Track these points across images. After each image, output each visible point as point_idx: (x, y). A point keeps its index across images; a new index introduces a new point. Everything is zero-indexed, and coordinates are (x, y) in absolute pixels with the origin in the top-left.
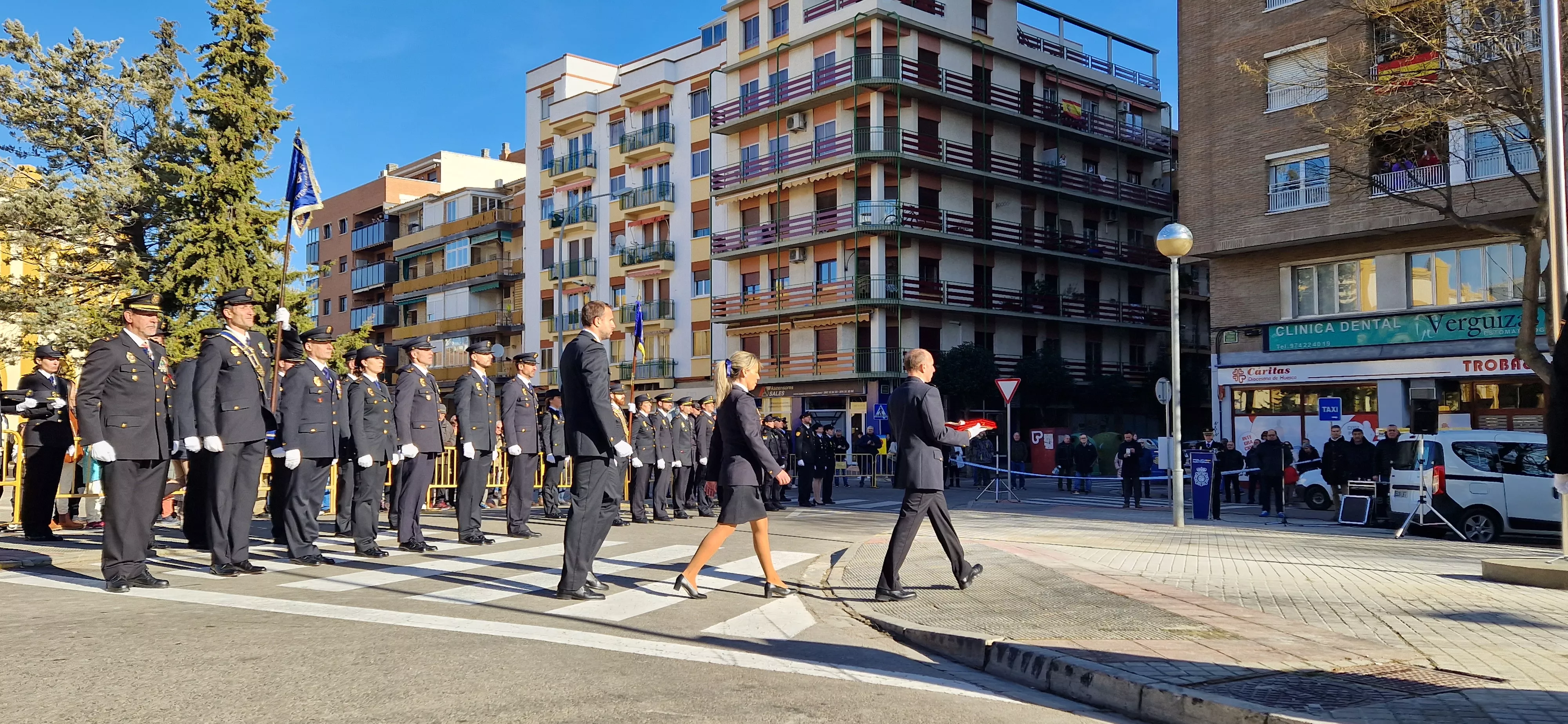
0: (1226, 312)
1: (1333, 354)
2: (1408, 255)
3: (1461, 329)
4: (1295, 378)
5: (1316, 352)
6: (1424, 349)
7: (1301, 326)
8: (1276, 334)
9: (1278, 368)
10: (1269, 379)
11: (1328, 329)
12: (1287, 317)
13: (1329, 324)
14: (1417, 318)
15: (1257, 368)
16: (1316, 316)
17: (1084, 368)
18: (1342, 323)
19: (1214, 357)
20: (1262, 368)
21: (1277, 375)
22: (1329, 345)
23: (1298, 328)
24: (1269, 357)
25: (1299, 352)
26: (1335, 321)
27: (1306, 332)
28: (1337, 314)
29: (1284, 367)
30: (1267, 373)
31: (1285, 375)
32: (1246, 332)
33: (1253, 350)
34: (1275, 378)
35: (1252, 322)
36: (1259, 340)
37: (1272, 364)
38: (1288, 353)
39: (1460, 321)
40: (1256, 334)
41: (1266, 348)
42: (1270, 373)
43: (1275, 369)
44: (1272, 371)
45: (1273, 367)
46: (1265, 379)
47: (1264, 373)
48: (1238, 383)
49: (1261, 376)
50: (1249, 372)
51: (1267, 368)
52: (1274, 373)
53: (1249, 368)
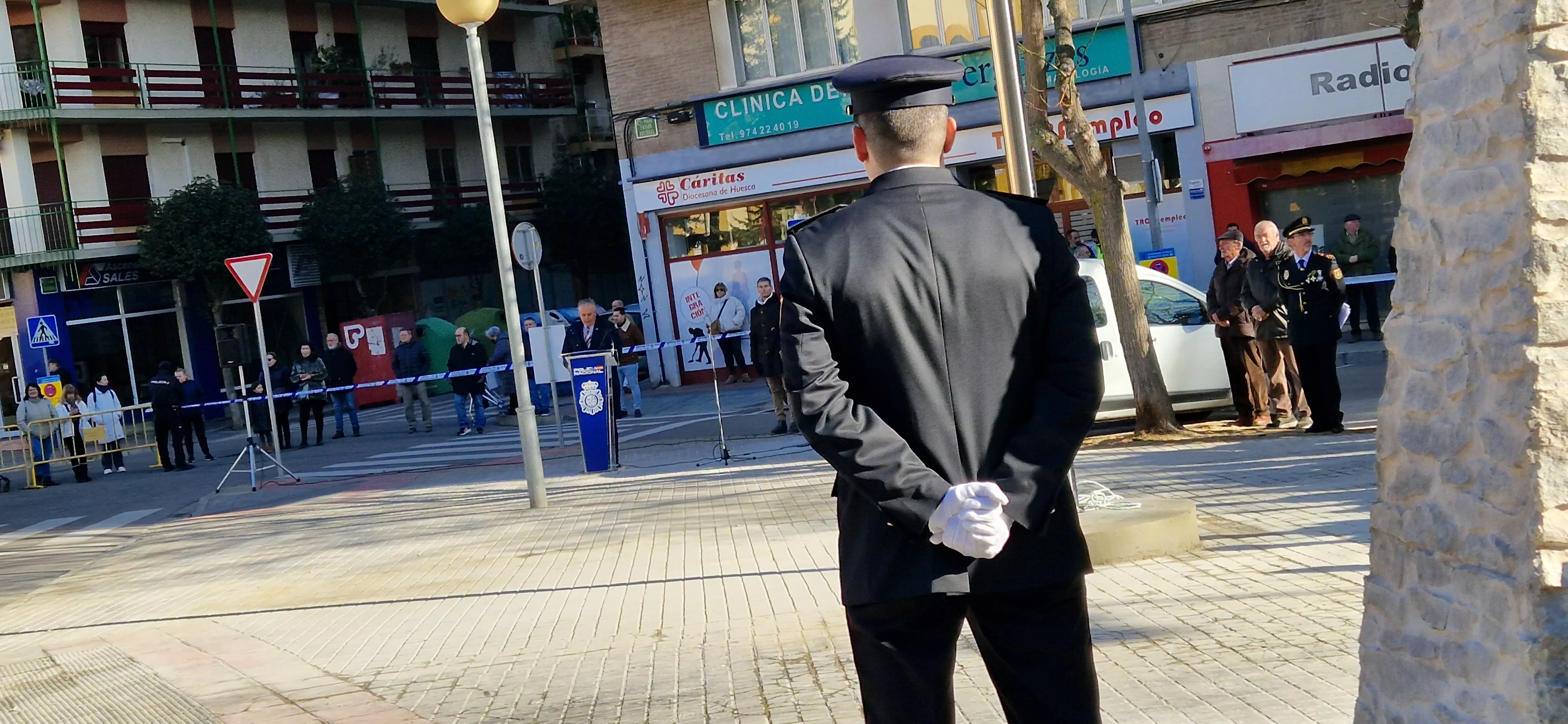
0: (634, 84)
1: (805, 141)
3: (984, 81)
4: (753, 187)
5: (782, 139)
7: (752, 99)
8: (716, 113)
9: (726, 172)
10: (714, 193)
11: (792, 100)
12: (730, 86)
13: (794, 91)
15: (693, 177)
16: (772, 79)
17: (429, 197)
18: (813, 88)
19: (624, 164)
20: (702, 177)
21: (726, 184)
22: (797, 127)
23: (748, 101)
24: (710, 156)
25: (754, 143)
26: (802, 84)
27: (761, 108)
28: (803, 72)
29: (736, 171)
31: (737, 184)
32: (670, 116)
33: (686, 145)
34: (723, 191)
35: (677, 98)
36: (691, 128)
37: (718, 169)
38: (738, 146)
39: (981, 67)
40: (685, 119)
41: (704, 142)
42: (714, 183)
43: (721, 175)
44: (718, 180)
45: (718, 173)
46: (708, 194)
47: (705, 185)
48: (667, 205)
49: (702, 190)
50: (682, 185)
51: (709, 175)
52: (721, 182)
53: (682, 178)
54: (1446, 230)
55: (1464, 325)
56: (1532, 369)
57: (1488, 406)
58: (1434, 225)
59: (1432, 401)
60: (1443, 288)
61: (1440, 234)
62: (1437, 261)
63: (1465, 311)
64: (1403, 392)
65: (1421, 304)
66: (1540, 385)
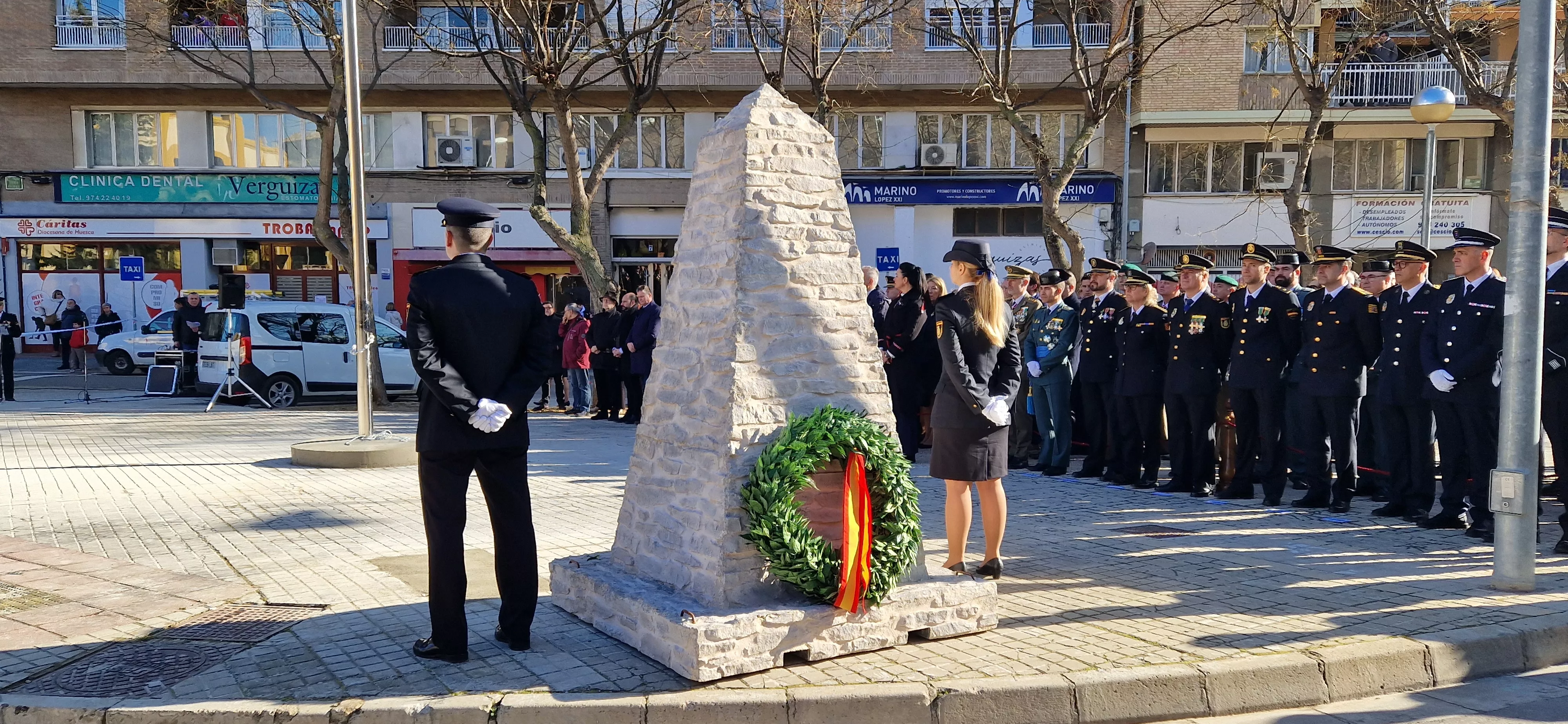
0: (6, 153)
1: (132, 209)
2: (209, 114)
3: (260, 192)
4: (93, 233)
5: (116, 206)
6: (225, 210)
7: (98, 177)
8: (69, 182)
9: (73, 221)
10: (63, 233)
11: (127, 182)
12: (83, 166)
13: (129, 177)
14: (219, 177)
15: (47, 220)
16: (114, 168)
18: (143, 177)
20: (54, 221)
21: (71, 228)
22: (128, 200)
23: (95, 178)
24: (61, 209)
25: (96, 206)
26: (135, 174)
27: (103, 184)
28: (137, 167)
29: (80, 221)
30: (60, 226)
31: (81, 229)
32: (34, 179)
33: (43, 199)
34: (69, 232)
35: (42, 168)
36: (50, 189)
37: (66, 217)
38: (83, 205)
39: (260, 184)
40: (45, 182)
41: (58, 198)
42: (63, 226)
43: (69, 222)
44: (66, 225)
45: (67, 220)
46: (56, 233)
47: (56, 226)
48: (25, 235)
49: (53, 229)
50: (38, 224)
51: (60, 220)
52: (68, 226)
53: (38, 220)
54: (690, 313)
55: (698, 351)
56: (733, 371)
57: (708, 384)
58: (685, 310)
59: (677, 382)
60: (687, 336)
61: (688, 315)
62: (684, 325)
63: (698, 346)
64: (661, 377)
65: (674, 342)
66: (735, 377)
